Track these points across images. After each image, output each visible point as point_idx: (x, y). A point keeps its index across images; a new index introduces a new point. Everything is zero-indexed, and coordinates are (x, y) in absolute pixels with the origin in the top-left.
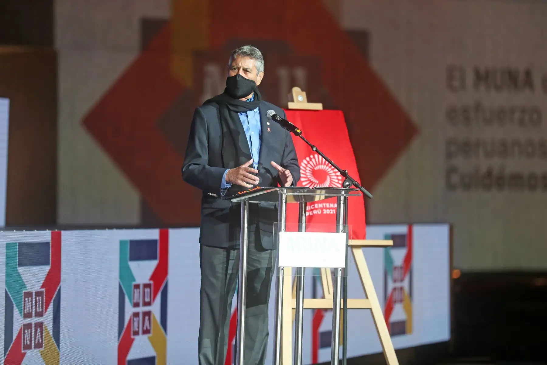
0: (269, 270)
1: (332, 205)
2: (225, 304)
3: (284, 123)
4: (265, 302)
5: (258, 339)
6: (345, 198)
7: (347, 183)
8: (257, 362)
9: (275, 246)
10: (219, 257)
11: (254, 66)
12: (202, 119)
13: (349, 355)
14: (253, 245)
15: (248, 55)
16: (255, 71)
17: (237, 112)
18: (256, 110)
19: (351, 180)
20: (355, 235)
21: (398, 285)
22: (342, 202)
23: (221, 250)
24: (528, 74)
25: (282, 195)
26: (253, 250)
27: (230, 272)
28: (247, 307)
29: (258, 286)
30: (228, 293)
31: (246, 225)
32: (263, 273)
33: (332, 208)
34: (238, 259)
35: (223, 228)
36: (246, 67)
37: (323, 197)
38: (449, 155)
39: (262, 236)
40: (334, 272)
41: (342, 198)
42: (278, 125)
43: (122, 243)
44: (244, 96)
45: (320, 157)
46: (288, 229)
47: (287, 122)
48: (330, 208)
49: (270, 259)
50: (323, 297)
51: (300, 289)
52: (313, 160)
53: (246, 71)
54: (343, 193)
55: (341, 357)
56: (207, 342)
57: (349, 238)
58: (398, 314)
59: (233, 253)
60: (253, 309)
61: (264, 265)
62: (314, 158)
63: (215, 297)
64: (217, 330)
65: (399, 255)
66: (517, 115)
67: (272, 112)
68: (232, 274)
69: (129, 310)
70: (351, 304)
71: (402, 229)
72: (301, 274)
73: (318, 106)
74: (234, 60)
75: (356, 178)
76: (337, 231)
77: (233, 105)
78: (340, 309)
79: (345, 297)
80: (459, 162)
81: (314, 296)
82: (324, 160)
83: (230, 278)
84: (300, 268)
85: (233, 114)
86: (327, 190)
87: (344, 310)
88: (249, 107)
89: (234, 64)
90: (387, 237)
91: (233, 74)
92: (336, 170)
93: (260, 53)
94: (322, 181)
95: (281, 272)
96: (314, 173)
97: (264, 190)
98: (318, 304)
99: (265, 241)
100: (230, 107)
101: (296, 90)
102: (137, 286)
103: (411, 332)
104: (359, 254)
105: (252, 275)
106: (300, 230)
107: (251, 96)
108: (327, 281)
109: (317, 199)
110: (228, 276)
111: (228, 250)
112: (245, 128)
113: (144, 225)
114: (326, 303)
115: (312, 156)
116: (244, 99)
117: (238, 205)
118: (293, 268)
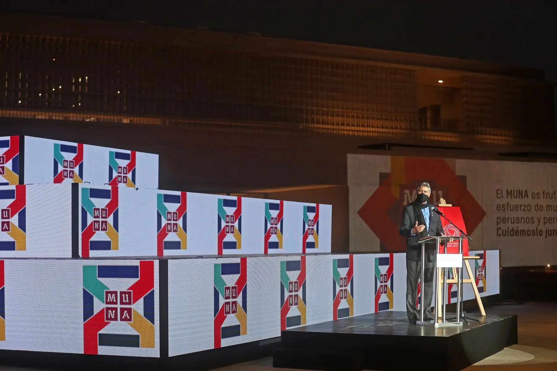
0: (433, 269)
1: (456, 243)
2: (416, 281)
3: (438, 212)
4: (432, 280)
5: (429, 295)
6: (462, 240)
7: (462, 235)
8: (428, 304)
9: (435, 260)
10: (414, 264)
11: (428, 190)
12: (407, 211)
13: (464, 300)
14: (426, 259)
15: (426, 186)
16: (428, 192)
17: (421, 208)
18: (428, 207)
19: (464, 234)
20: (465, 254)
21: (481, 273)
22: (461, 242)
23: (414, 262)
24: (526, 191)
25: (437, 240)
26: (427, 261)
27: (418, 270)
28: (424, 283)
29: (429, 275)
30: (417, 278)
31: (424, 252)
32: (431, 270)
33: (456, 245)
34: (421, 265)
35: (415, 253)
36: (425, 190)
37: (453, 240)
38: (498, 223)
39: (430, 255)
40: (458, 269)
41: (461, 240)
42: (435, 213)
43: (376, 259)
44: (424, 202)
45: (451, 224)
46: (440, 253)
47: (439, 211)
48: (455, 245)
49: (433, 264)
50: (453, 278)
51: (445, 276)
52: (449, 226)
53: (425, 192)
54: (461, 238)
55: (461, 301)
56: (409, 296)
57: (463, 256)
58: (481, 284)
59: (419, 263)
60: (427, 283)
61: (431, 267)
62: (449, 225)
63: (412, 279)
64: (413, 292)
65: (480, 262)
66: (523, 207)
67: (433, 208)
68: (419, 271)
69: (379, 284)
70: (464, 281)
71: (482, 252)
72: (445, 270)
73: (450, 205)
74: (420, 187)
75: (465, 232)
76: (459, 253)
77: (419, 206)
78: (461, 283)
79: (462, 279)
80: (502, 225)
81: (449, 278)
82: (453, 225)
83: (418, 272)
84: (445, 268)
85: (419, 209)
86: (455, 238)
87: (462, 283)
88: (425, 206)
89: (420, 189)
90: (476, 255)
91: (420, 193)
92: (458, 230)
93: (429, 185)
94: (452, 233)
95: (438, 269)
96: (449, 231)
97: (431, 238)
98: (450, 281)
99: (432, 257)
100: (418, 207)
101: (442, 199)
102: (382, 275)
103: (485, 291)
104: (467, 262)
105: (426, 270)
106: (445, 253)
107: (426, 202)
108: (455, 272)
109: (450, 241)
110: (417, 272)
111: (417, 262)
112: (424, 214)
113: (381, 252)
114: (455, 281)
115: (448, 225)
116: (424, 203)
117: (421, 244)
118: (441, 268)
